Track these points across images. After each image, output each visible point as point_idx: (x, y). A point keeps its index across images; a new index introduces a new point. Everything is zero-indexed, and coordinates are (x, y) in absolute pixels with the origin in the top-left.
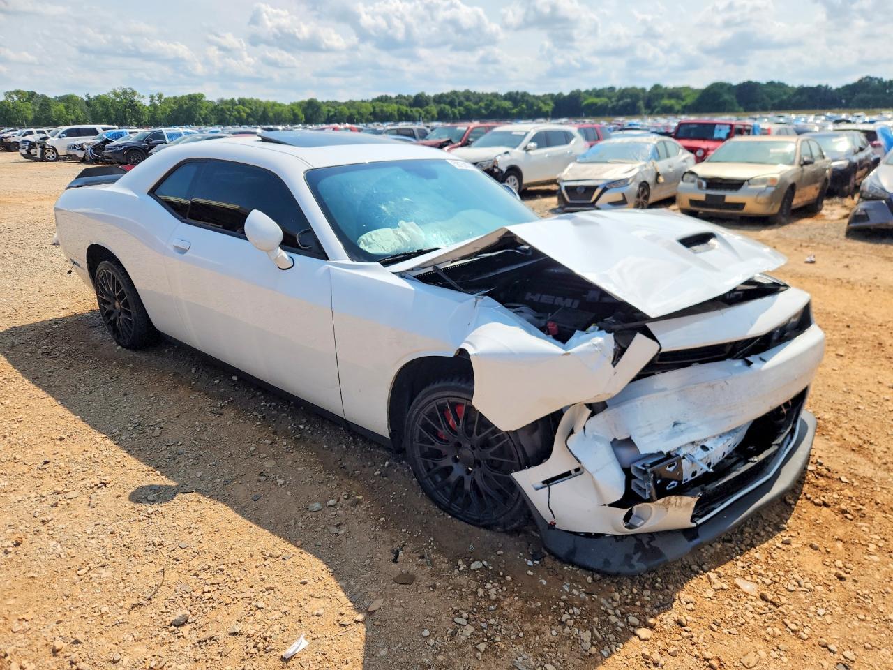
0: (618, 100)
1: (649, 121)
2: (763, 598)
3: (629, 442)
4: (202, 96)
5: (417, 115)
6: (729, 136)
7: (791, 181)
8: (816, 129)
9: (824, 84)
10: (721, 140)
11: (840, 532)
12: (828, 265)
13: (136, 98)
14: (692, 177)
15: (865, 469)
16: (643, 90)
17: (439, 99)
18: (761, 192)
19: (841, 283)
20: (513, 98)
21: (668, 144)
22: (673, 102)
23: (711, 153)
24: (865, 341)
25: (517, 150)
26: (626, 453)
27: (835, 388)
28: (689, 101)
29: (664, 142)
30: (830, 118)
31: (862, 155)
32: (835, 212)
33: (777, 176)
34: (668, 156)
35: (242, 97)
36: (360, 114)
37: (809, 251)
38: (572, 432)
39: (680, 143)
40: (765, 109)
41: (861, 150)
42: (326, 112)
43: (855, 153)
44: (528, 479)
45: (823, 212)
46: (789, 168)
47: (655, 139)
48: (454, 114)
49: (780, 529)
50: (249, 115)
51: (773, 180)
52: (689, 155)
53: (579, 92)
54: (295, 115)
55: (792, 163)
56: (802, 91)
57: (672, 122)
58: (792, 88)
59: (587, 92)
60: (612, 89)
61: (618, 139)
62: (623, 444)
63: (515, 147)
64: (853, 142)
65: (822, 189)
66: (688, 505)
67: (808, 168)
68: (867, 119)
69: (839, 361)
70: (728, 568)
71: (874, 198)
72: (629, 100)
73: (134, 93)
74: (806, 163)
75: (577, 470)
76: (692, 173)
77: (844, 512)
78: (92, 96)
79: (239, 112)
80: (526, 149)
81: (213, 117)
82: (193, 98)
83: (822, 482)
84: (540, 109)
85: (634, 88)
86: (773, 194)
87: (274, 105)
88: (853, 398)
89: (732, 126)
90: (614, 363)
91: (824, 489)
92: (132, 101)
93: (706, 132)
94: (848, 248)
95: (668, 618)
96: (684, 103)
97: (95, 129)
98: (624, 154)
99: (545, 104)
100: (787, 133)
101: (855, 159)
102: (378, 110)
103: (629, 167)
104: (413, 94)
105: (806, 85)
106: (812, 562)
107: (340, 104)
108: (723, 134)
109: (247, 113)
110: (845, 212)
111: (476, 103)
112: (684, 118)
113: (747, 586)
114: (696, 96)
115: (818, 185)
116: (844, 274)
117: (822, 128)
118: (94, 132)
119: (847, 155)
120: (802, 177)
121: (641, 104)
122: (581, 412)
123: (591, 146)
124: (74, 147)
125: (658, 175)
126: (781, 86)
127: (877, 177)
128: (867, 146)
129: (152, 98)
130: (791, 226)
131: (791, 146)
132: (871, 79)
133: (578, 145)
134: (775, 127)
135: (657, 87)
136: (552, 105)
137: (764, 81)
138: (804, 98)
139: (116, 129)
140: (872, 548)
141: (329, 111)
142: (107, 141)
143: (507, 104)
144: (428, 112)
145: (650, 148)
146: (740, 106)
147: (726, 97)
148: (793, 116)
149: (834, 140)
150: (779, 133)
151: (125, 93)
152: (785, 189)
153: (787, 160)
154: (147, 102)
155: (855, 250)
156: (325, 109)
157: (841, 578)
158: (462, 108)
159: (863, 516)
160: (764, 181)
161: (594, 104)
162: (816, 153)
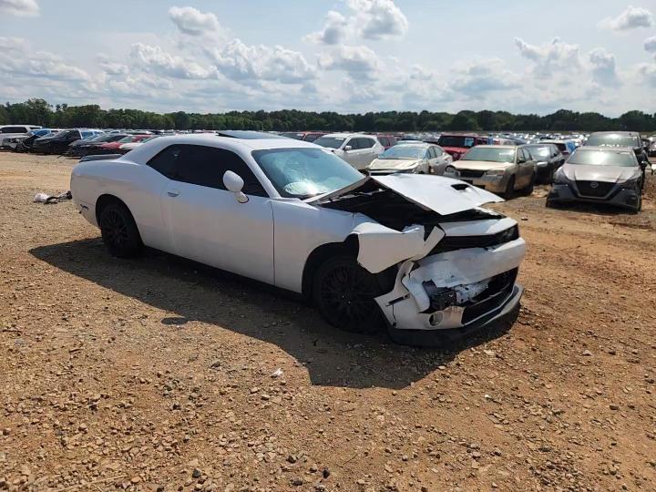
0: (399, 120)
1: (420, 135)
2: (497, 356)
3: (431, 283)
4: (97, 107)
5: (258, 125)
6: (473, 145)
7: (512, 173)
8: (529, 142)
9: (534, 114)
10: (469, 147)
11: (534, 334)
12: (534, 221)
13: (46, 107)
14: (452, 169)
15: (548, 311)
16: (415, 114)
17: (274, 115)
18: (494, 179)
19: (540, 230)
20: (327, 116)
21: (436, 149)
22: (436, 123)
23: (462, 155)
24: (553, 258)
25: (339, 150)
26: (429, 288)
27: (535, 278)
28: (447, 122)
29: (433, 147)
30: (538, 136)
31: (556, 159)
32: (540, 193)
33: (504, 169)
34: (436, 157)
35: (128, 108)
36: (216, 123)
37: (524, 214)
38: (405, 275)
39: (443, 149)
40: (497, 130)
41: (555, 155)
42: (191, 122)
43: (552, 157)
44: (382, 301)
45: (533, 193)
46: (511, 164)
47: (427, 146)
48: (284, 125)
49: (505, 333)
50: (132, 122)
51: (502, 171)
52: (448, 156)
53: (371, 114)
54: (168, 123)
55: (513, 162)
56: (520, 117)
57: (437, 137)
58: (514, 116)
59: (377, 114)
60: (394, 112)
61: (403, 145)
62: (428, 284)
63: (337, 148)
64: (551, 151)
65: (532, 179)
66: (460, 312)
67: (523, 165)
68: (563, 137)
69: (538, 266)
70: (481, 347)
71: (561, 183)
72: (406, 120)
73: (44, 103)
74: (521, 162)
75: (406, 296)
76: (451, 166)
77: (537, 327)
78: (11, 104)
79: (126, 120)
80: (344, 149)
81: (105, 122)
82: (89, 107)
83: (527, 316)
84: (345, 124)
85: (409, 113)
86: (502, 180)
87: (153, 114)
88: (544, 283)
89: (475, 138)
90: (425, 239)
91: (527, 319)
92: (43, 109)
93: (459, 142)
94: (546, 213)
95: (453, 364)
96: (442, 124)
97: (25, 128)
98: (408, 154)
99: (349, 121)
100: (510, 144)
101: (552, 161)
102: (229, 121)
103: (412, 162)
104: (256, 111)
105: (523, 114)
106: (521, 345)
107: (201, 116)
108: (470, 144)
109: (132, 121)
110: (546, 193)
111: (300, 119)
112: (444, 133)
113: (489, 352)
114: (452, 119)
115: (529, 176)
116: (543, 226)
117: (532, 142)
118: (24, 130)
119: (547, 159)
120: (519, 170)
121: (414, 123)
122: (409, 265)
123: (386, 149)
124: (9, 140)
125: (430, 168)
126: (506, 114)
127: (562, 170)
128: (558, 153)
129: (58, 107)
130: (514, 200)
131: (512, 151)
132: (565, 111)
133: (378, 148)
134: (502, 140)
135: (424, 112)
136: (353, 122)
137: (495, 111)
138: (521, 123)
139: (41, 129)
140: (550, 340)
141: (193, 121)
142: (35, 137)
143: (323, 120)
144: (266, 124)
145: (424, 151)
146: (480, 126)
147: (471, 120)
148: (515, 135)
149: (539, 149)
150: (505, 144)
151: (37, 102)
152: (509, 177)
153: (509, 159)
154: (54, 110)
155: (550, 213)
156: (191, 119)
157: (534, 350)
158: (290, 122)
159: (546, 329)
160: (496, 172)
161: (382, 123)
162: (527, 156)
